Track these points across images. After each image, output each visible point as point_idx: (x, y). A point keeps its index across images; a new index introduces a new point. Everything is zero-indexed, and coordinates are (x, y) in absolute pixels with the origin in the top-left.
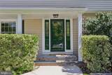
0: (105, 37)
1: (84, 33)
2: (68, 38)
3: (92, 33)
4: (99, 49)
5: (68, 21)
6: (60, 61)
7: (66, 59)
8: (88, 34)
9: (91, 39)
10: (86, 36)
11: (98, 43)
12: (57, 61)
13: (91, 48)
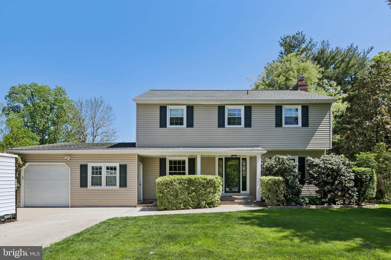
0: (281, 178)
1: (263, 174)
2: (245, 178)
3: (270, 174)
4: (275, 188)
5: (244, 159)
6: (239, 201)
7: (244, 199)
8: (266, 175)
9: (269, 180)
10: (264, 178)
11: (275, 183)
12: (236, 201)
13: (269, 187)
